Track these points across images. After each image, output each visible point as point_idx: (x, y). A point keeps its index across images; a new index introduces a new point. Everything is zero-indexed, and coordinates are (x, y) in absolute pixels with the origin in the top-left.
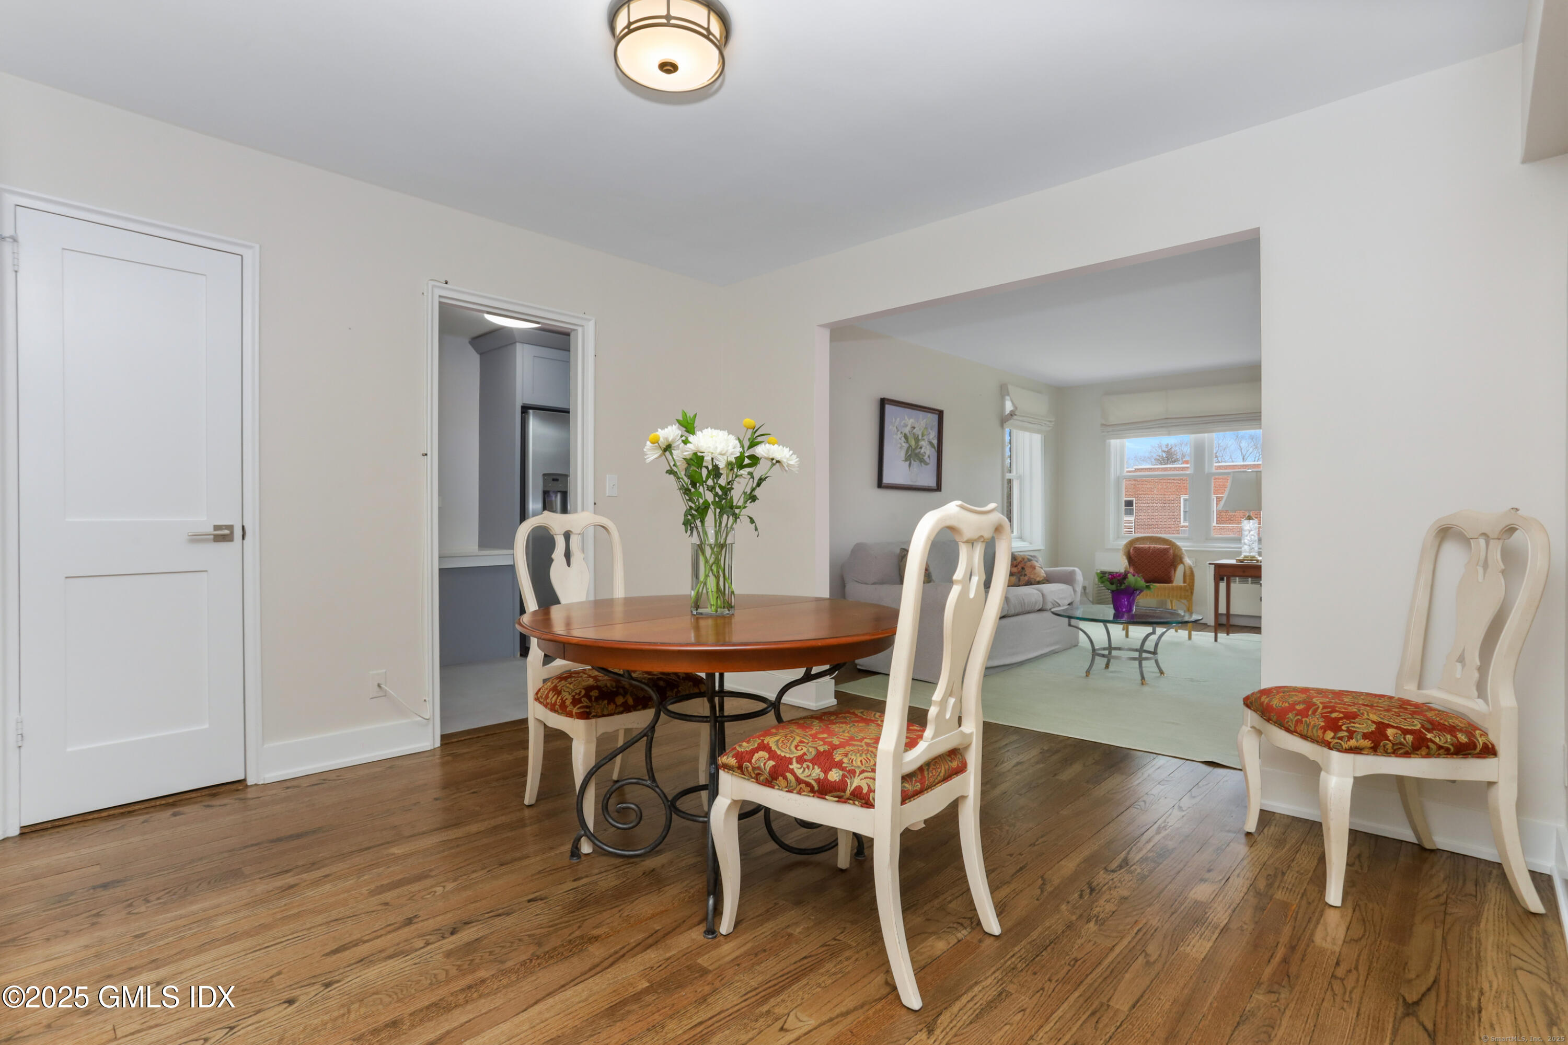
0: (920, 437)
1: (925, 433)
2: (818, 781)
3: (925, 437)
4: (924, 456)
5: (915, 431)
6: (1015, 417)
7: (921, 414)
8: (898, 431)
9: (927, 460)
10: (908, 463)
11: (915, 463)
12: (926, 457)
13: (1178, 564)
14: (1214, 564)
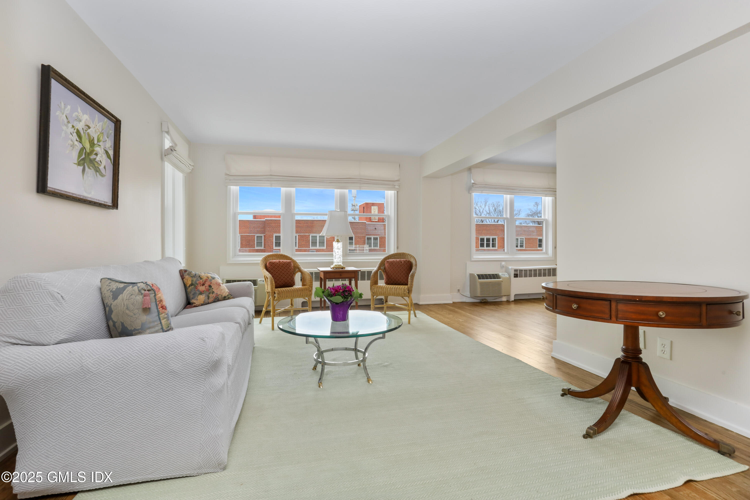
0: (96, 142)
1: (101, 139)
3: (101, 143)
4: (100, 165)
5: (89, 131)
6: (174, 153)
7: (97, 115)
8: (69, 122)
9: (103, 171)
10: (81, 168)
11: (89, 170)
12: (101, 167)
13: (296, 272)
14: (322, 271)
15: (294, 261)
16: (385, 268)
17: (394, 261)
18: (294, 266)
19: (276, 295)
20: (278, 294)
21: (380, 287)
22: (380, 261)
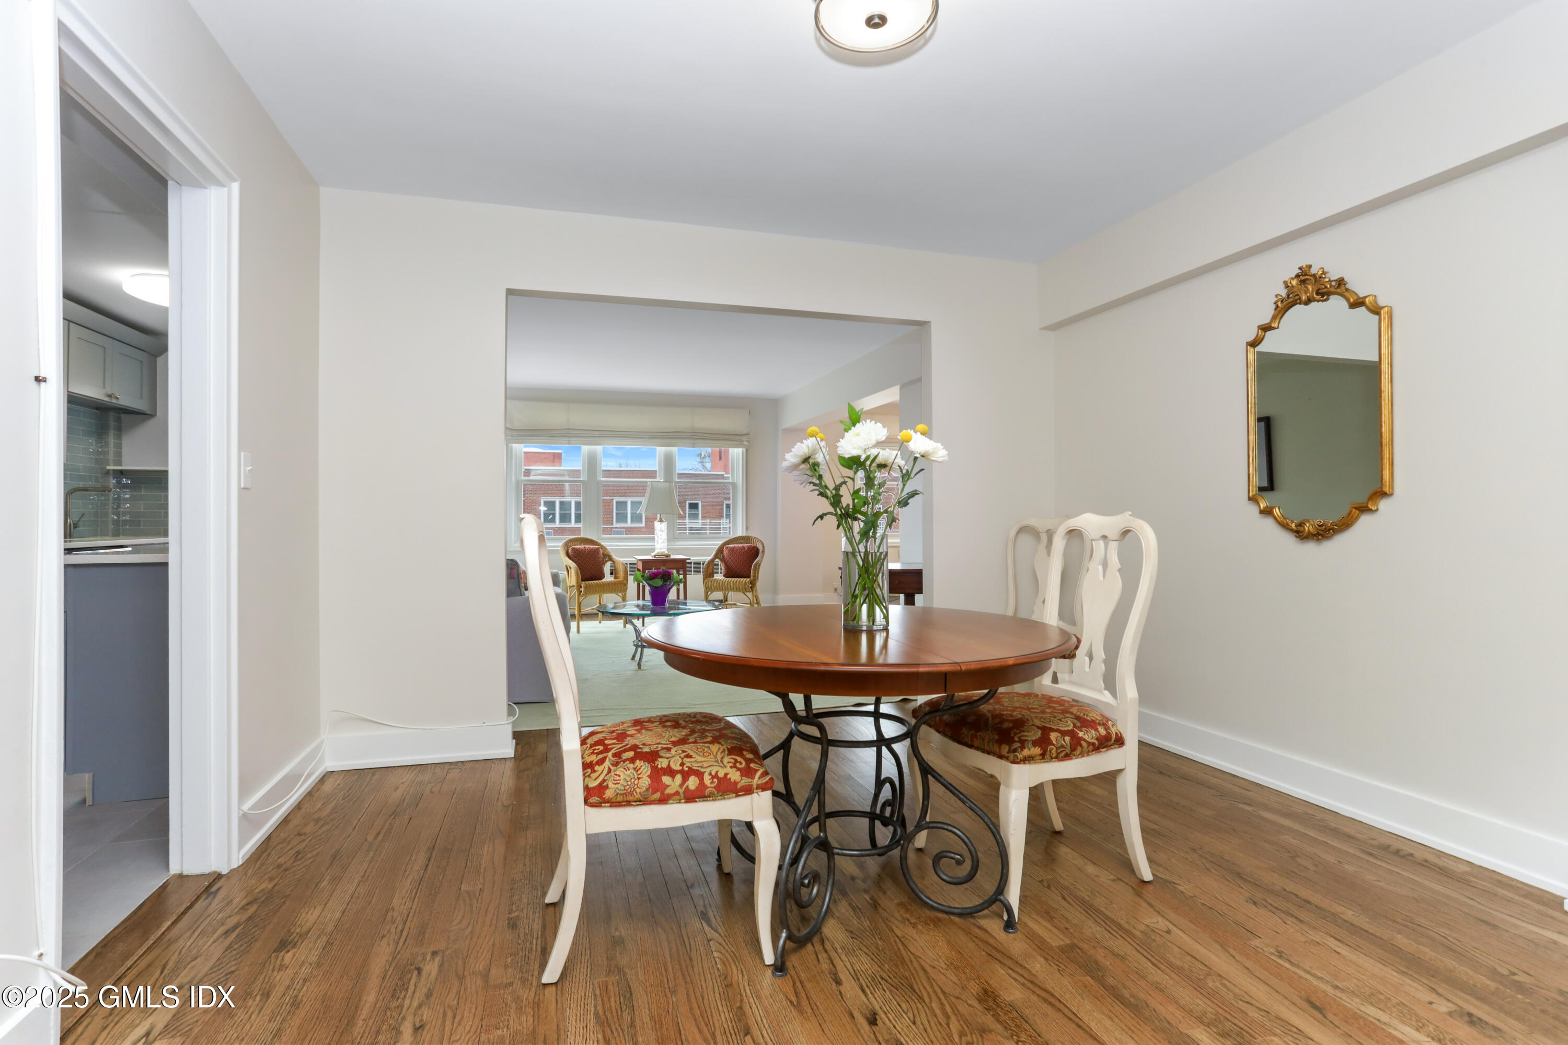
2: (1097, 739)
13: (606, 562)
14: (640, 560)
15: (603, 547)
16: (723, 557)
17: (734, 547)
18: (603, 554)
19: (582, 589)
20: (585, 587)
21: (717, 581)
22: (717, 547)
